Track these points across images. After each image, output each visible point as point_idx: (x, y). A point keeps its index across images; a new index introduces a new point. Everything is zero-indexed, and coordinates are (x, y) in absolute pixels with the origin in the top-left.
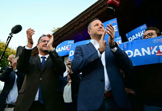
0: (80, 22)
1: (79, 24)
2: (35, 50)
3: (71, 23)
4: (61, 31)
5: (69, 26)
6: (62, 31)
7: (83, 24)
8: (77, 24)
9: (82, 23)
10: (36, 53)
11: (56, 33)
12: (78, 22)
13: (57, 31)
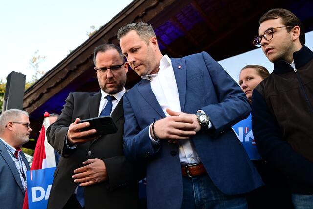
0: (147, 7)
1: (145, 14)
2: (49, 80)
3: (128, 13)
4: (105, 32)
5: (123, 20)
6: (108, 31)
7: (156, 13)
8: (140, 14)
9: (152, 11)
10: (52, 86)
11: (94, 38)
12: (144, 9)
13: (97, 32)
